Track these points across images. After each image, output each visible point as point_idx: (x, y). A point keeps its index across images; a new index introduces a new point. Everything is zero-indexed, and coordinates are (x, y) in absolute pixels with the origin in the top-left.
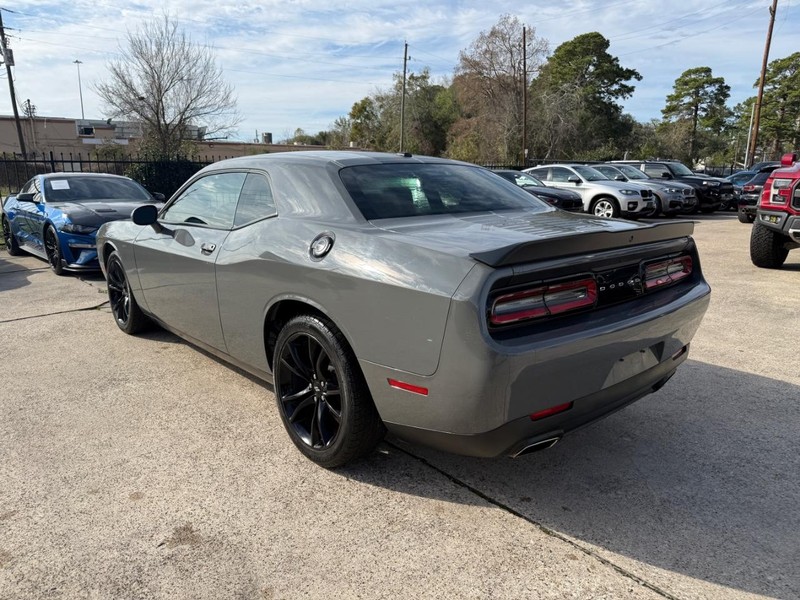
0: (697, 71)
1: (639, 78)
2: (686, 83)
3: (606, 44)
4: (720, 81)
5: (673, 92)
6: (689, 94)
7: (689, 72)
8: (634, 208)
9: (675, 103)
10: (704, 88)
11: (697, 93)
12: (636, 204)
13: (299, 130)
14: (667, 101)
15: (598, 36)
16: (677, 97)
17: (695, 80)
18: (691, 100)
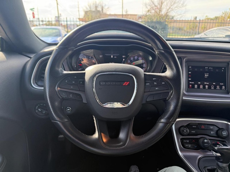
13: (207, 16)
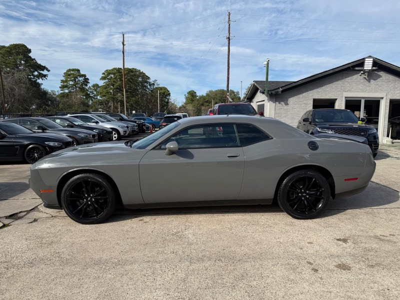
0: (73, 70)
1: (49, 71)
2: (69, 75)
3: (30, 51)
4: (84, 76)
5: (63, 79)
6: (71, 80)
7: (70, 70)
8: (125, 134)
9: (65, 84)
10: (77, 78)
11: (75, 80)
12: (126, 132)
14: (61, 83)
15: (24, 46)
16: (66, 81)
17: (73, 74)
18: (73, 83)
